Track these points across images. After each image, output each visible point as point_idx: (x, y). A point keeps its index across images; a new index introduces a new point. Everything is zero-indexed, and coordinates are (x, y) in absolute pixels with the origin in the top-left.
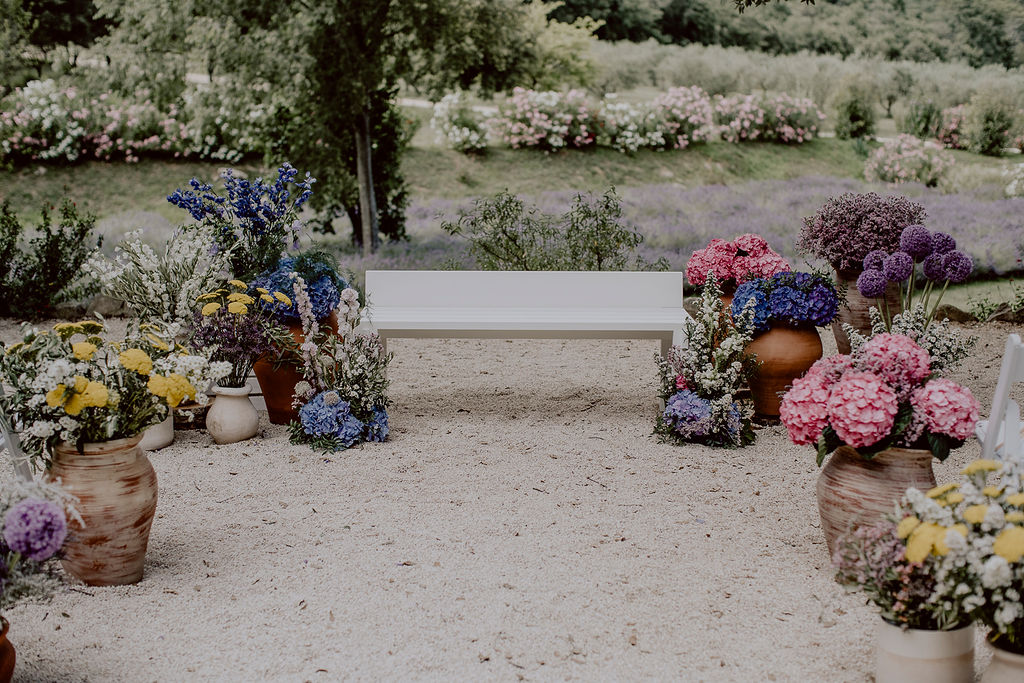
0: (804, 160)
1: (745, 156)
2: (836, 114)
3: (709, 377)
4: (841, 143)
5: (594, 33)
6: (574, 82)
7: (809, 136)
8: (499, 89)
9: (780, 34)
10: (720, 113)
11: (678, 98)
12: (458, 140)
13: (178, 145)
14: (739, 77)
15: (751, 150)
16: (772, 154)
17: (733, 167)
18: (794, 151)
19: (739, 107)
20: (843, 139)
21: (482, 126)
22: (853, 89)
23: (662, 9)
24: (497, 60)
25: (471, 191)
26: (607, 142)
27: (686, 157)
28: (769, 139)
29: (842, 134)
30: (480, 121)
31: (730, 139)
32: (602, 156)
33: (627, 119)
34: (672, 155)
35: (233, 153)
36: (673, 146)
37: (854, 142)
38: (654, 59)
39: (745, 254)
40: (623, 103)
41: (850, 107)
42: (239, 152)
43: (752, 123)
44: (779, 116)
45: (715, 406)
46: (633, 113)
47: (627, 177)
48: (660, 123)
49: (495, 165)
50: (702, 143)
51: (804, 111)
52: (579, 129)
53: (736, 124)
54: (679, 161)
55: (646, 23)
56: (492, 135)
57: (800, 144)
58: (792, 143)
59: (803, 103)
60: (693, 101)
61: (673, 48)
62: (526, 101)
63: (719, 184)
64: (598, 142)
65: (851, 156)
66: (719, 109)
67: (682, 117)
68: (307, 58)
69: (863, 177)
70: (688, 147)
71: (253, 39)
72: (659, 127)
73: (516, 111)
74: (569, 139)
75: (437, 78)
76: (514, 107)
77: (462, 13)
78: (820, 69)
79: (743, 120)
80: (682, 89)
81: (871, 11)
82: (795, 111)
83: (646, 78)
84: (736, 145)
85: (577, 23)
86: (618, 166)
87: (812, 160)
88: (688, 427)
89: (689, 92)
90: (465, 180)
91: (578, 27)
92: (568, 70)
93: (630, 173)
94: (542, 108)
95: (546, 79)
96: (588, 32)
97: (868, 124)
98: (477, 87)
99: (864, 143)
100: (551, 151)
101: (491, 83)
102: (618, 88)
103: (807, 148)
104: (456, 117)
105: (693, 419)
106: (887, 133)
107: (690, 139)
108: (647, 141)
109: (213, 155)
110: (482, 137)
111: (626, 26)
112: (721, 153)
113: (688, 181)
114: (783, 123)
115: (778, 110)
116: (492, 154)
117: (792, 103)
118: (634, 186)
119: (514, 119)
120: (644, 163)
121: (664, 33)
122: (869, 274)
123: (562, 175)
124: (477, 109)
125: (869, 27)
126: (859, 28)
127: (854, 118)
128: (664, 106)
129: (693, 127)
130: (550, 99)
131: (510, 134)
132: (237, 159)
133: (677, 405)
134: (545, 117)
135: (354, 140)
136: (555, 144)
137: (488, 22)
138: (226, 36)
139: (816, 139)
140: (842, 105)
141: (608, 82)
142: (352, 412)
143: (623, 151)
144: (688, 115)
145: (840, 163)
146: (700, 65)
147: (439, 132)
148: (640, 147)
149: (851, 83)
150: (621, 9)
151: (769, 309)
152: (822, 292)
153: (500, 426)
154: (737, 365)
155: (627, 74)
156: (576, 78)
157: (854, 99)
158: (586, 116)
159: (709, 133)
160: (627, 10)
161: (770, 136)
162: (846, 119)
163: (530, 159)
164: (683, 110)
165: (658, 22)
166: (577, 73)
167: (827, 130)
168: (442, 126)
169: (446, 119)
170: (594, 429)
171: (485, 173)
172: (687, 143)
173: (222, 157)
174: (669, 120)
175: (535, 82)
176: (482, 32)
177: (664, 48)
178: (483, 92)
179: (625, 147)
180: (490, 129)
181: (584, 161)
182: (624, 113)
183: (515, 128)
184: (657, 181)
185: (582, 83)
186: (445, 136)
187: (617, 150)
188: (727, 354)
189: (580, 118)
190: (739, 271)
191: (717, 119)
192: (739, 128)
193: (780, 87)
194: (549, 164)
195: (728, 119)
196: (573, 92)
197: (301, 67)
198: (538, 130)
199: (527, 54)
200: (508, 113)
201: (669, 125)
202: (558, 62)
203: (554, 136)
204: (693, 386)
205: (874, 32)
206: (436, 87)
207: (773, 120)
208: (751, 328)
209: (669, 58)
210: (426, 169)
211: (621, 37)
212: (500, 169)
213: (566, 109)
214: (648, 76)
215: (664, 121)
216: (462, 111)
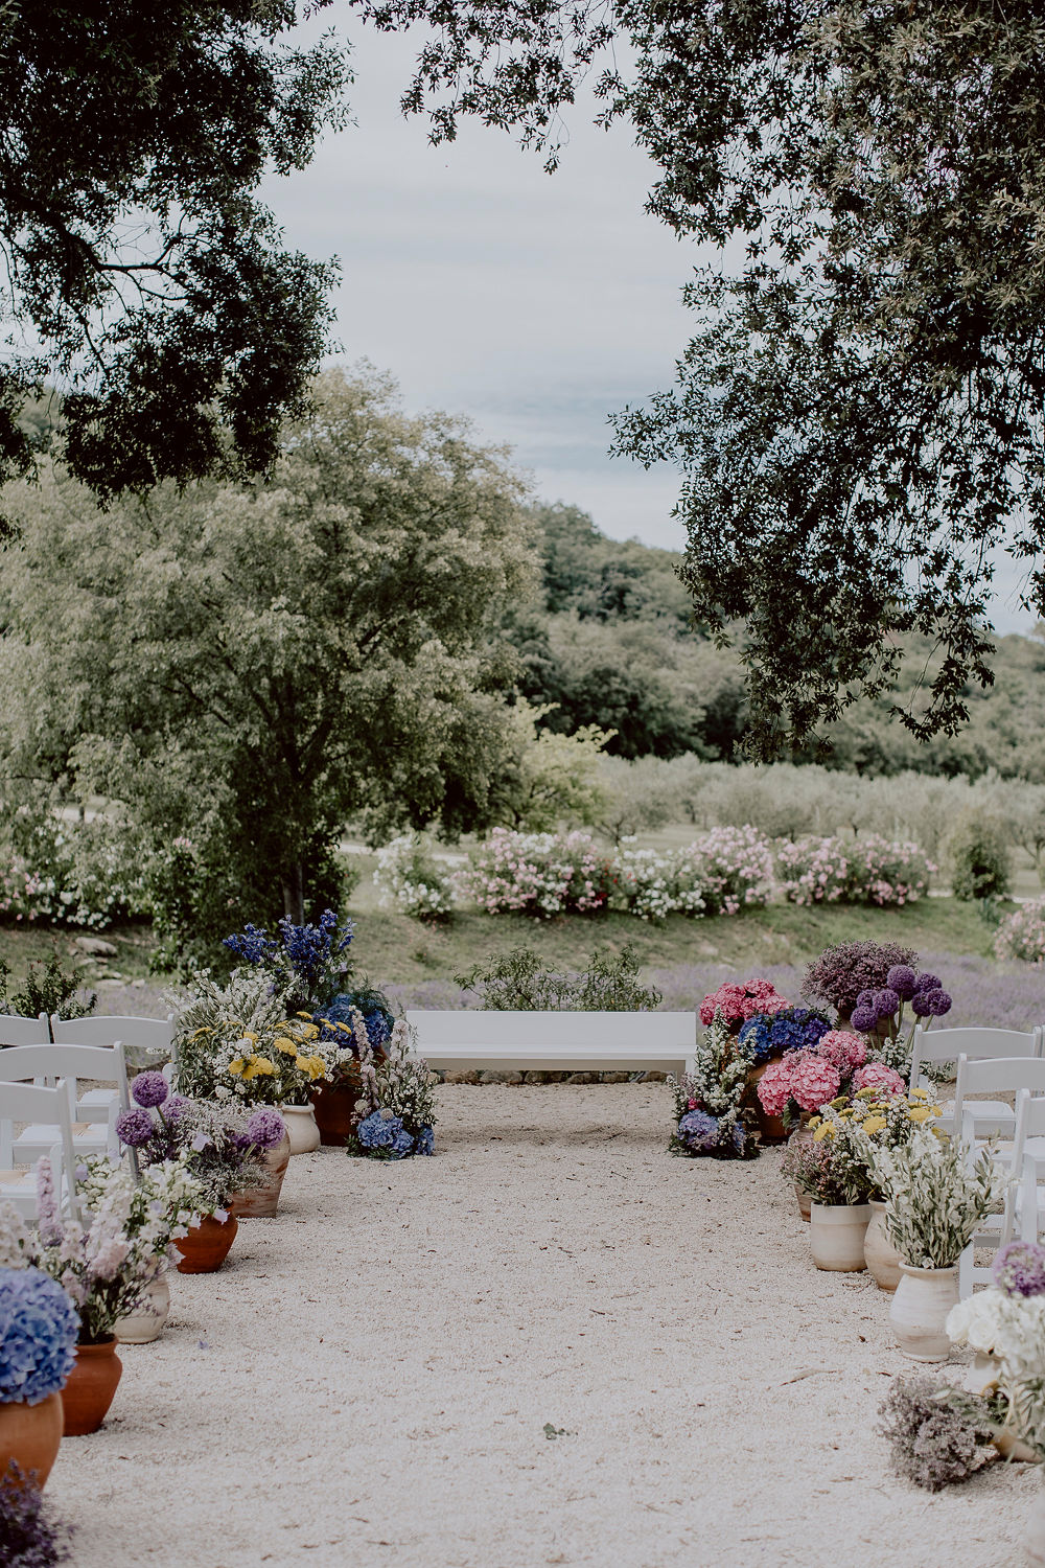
0: (907, 931)
1: (823, 925)
2: (953, 863)
3: (716, 1097)
4: (961, 905)
5: (603, 748)
6: (574, 819)
7: (913, 896)
8: (466, 830)
9: (883, 744)
10: (784, 864)
11: (725, 842)
12: (412, 900)
13: (20, 904)
14: (814, 811)
15: (830, 917)
16: (861, 923)
17: (804, 940)
18: (891, 917)
19: (812, 854)
20: (964, 899)
21: (445, 881)
22: (975, 829)
23: (704, 707)
24: (477, 793)
25: (430, 974)
26: (624, 905)
27: (737, 927)
28: (857, 901)
29: (962, 892)
30: (443, 875)
31: (800, 901)
32: (616, 925)
33: (651, 871)
34: (716, 924)
35: (96, 916)
36: (718, 910)
37: (980, 903)
38: (691, 785)
39: (753, 996)
40: (646, 849)
41: (973, 852)
42: (105, 915)
43: (831, 877)
44: (869, 866)
45: (721, 1122)
46: (660, 864)
47: (652, 955)
48: (698, 878)
49: (464, 937)
50: (759, 906)
51: (906, 860)
52: (583, 886)
53: (807, 879)
54: (727, 932)
55: (682, 730)
56: (459, 894)
57: (902, 907)
58: (890, 905)
59: (904, 848)
60: (745, 847)
61: (720, 767)
62: (508, 846)
63: (783, 964)
64: (611, 905)
65: (975, 924)
66: (782, 857)
67: (730, 869)
68: (224, 791)
69: (993, 954)
70: (738, 912)
71: (155, 764)
72: (697, 884)
73: (494, 861)
74: (569, 900)
75: (379, 813)
76: (491, 855)
77: (433, 731)
78: (932, 799)
79: (818, 874)
80: (731, 829)
81: (1022, 707)
82: (893, 860)
83: (680, 811)
84: (809, 909)
85: (578, 734)
86: (639, 939)
87: (919, 930)
88: (698, 1141)
89: (740, 835)
90: (421, 958)
91: (582, 741)
92: (565, 801)
93: (656, 949)
94: (531, 856)
95: (535, 814)
96: (594, 747)
97: (999, 878)
98: (435, 826)
99: (994, 905)
100: (543, 918)
101: (456, 821)
102: (639, 828)
103: (910, 913)
104: (409, 868)
105: (703, 1133)
106: (1027, 890)
107: (741, 901)
108: (680, 903)
109: (70, 919)
110: (445, 897)
111: (651, 732)
112: (786, 921)
113: (740, 961)
114: (876, 877)
115: (868, 859)
116: (460, 923)
117: (888, 848)
118: (661, 967)
119: (491, 873)
120: (677, 934)
121: (707, 744)
122: (861, 1010)
123: (560, 952)
124: (437, 857)
125: (1019, 731)
126: (1004, 733)
127: (979, 870)
128: (705, 854)
129: (746, 883)
130: (539, 844)
131: (486, 893)
132: (102, 925)
133: (689, 1122)
134: (533, 869)
135: (282, 898)
136: (550, 908)
137: (465, 742)
138: (121, 759)
139: (923, 900)
140: (961, 851)
141: (623, 818)
142: (405, 1128)
143: (645, 917)
144: (738, 865)
145: (959, 934)
146: (758, 794)
147: (386, 889)
148: (670, 912)
149: (973, 820)
150: (644, 707)
151: (770, 1040)
152: (816, 1025)
153: (532, 1148)
154: (740, 1086)
155: (651, 808)
156: (577, 814)
157: (977, 842)
158: (593, 868)
159: (769, 891)
160: (651, 709)
161: (857, 896)
162: (967, 871)
163: (513, 929)
164: (732, 860)
165: (699, 726)
166: (579, 805)
167: (940, 887)
168: (389, 881)
169: (395, 871)
170: (615, 1150)
171: (450, 949)
172: (737, 905)
173: (81, 921)
174: (711, 874)
175: (518, 819)
176: (458, 757)
177: (707, 767)
178: (444, 833)
179: (649, 913)
180: (457, 887)
181: (591, 932)
182: (647, 864)
183: (492, 886)
184: (695, 961)
185: (587, 820)
186: (393, 896)
187: (637, 915)
188: (732, 1077)
189: (585, 870)
190: (746, 1010)
191: (780, 871)
192: (812, 885)
193: (874, 825)
194: (541, 936)
195: (798, 872)
196: (575, 834)
197: (215, 802)
198: (525, 888)
199: (507, 779)
200: (483, 863)
201: (712, 880)
202: (552, 790)
203: (548, 896)
204: (703, 1106)
205: (1028, 739)
206: (378, 826)
207: (861, 873)
208: (753, 1055)
209: (714, 784)
210: (368, 942)
211: (642, 752)
212: (471, 943)
213: (565, 858)
214: (682, 808)
215: (705, 874)
216: (417, 860)
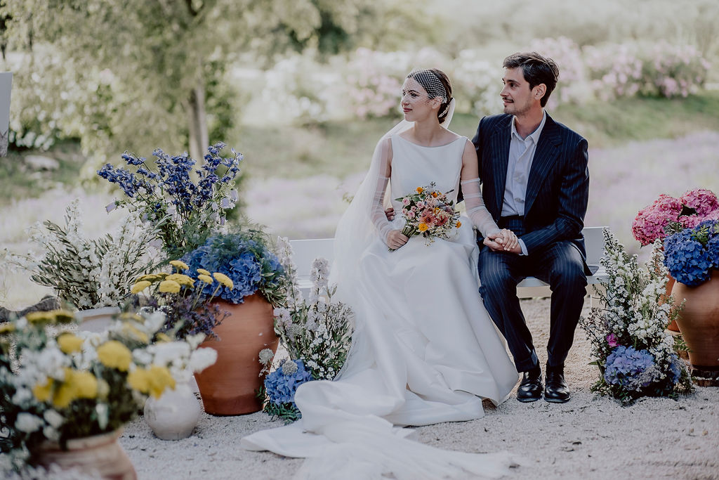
0: (690, 116)
1: (625, 115)
3: (642, 327)
6: (421, 40)
7: (694, 89)
8: (336, 52)
10: (591, 67)
12: (297, 113)
15: (631, 109)
18: (678, 107)
19: (613, 59)
25: (313, 171)
26: (466, 107)
28: (650, 96)
30: (321, 90)
31: (605, 98)
33: (485, 79)
40: (480, 61)
43: (629, 77)
44: (659, 67)
45: (656, 353)
46: (492, 73)
50: (573, 104)
51: (687, 61)
53: (610, 79)
56: (335, 106)
57: (685, 99)
58: (676, 98)
59: (685, 51)
60: (561, 55)
62: (371, 64)
66: (589, 62)
73: (360, 77)
76: (357, 72)
79: (617, 75)
80: (548, 41)
82: (677, 61)
84: (614, 103)
87: (699, 115)
88: (635, 381)
89: (556, 45)
90: (305, 159)
92: (414, 27)
94: (392, 71)
95: (391, 39)
98: (311, 50)
101: (328, 45)
103: (692, 103)
104: (293, 85)
105: (638, 372)
107: (560, 101)
109: (19, 142)
110: (323, 108)
114: (664, 75)
115: (658, 61)
117: (673, 52)
124: (315, 77)
132: (46, 146)
133: (618, 363)
134: (394, 82)
139: (701, 92)
141: (458, 37)
147: (274, 105)
155: (479, 29)
156: (424, 36)
159: (579, 91)
161: (649, 91)
166: (425, 29)
167: (714, 81)
168: (276, 98)
169: (281, 89)
173: (30, 144)
175: (378, 42)
178: (318, 55)
180: (332, 99)
182: (482, 73)
183: (361, 97)
186: (280, 109)
191: (589, 74)
192: (614, 83)
195: (601, 74)
200: (352, 79)
204: (628, 341)
207: (653, 72)
214: (502, 29)
216: (298, 79)
